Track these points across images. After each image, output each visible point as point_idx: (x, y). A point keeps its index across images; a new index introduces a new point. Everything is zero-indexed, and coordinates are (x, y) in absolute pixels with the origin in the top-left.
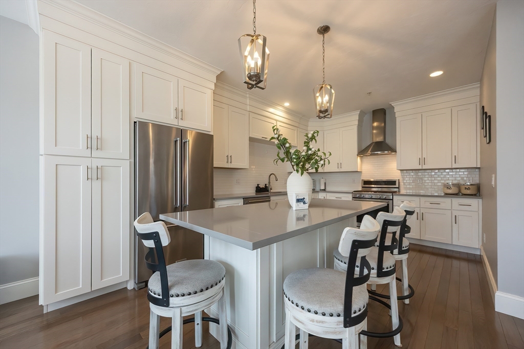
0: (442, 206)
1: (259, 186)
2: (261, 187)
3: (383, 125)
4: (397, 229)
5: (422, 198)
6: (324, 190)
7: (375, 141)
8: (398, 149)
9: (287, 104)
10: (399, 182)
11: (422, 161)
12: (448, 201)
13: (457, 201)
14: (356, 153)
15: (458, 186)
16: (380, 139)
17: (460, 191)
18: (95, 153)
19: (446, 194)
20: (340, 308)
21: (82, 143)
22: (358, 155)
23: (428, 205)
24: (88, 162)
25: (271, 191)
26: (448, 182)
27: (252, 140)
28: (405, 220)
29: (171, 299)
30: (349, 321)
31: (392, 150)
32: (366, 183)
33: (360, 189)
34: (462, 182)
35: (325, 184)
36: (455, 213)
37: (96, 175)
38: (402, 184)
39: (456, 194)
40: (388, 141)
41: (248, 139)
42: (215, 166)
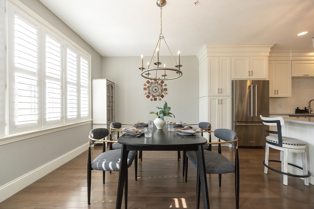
1: (299, 108)
2: (301, 109)
18: (220, 94)
21: (217, 91)
24: (218, 98)
25: (312, 112)
27: (295, 78)
29: (283, 144)
37: (221, 102)
41: (290, 80)
42: (270, 96)
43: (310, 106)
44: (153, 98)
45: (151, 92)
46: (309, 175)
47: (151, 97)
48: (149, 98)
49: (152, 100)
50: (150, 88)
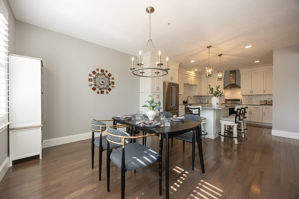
0: (259, 109)
3: (235, 75)
4: (243, 110)
5: (251, 106)
6: (207, 103)
7: (231, 83)
8: (241, 87)
9: (196, 70)
10: (241, 100)
11: (251, 92)
12: (261, 107)
13: (264, 107)
14: (223, 88)
15: (266, 101)
16: (233, 83)
17: (266, 103)
18: (158, 91)
19: (261, 104)
20: (234, 120)
21: (156, 89)
22: (224, 89)
23: (253, 108)
26: (262, 100)
27: (184, 84)
28: (245, 108)
30: (236, 123)
31: (238, 87)
32: (227, 100)
33: (224, 103)
34: (268, 100)
35: (208, 100)
36: (264, 111)
37: (158, 97)
38: (242, 101)
39: (265, 104)
40: (237, 83)
41: (183, 84)
42: (179, 94)
43: (188, 100)
44: (100, 91)
45: (97, 84)
46: (207, 134)
47: (97, 90)
48: (96, 90)
49: (98, 93)
50: (97, 80)
